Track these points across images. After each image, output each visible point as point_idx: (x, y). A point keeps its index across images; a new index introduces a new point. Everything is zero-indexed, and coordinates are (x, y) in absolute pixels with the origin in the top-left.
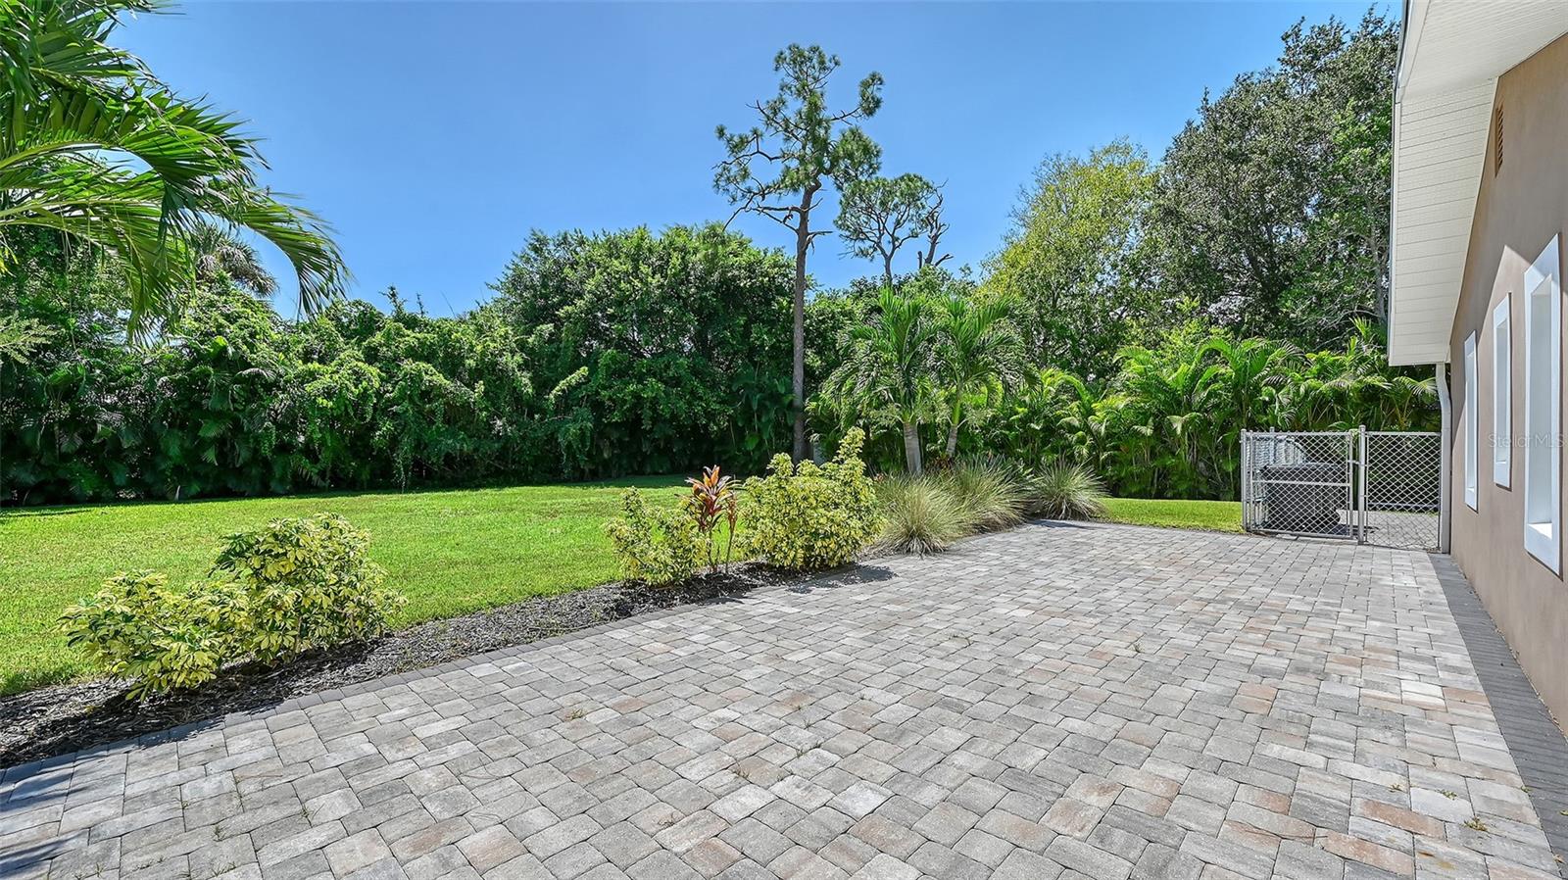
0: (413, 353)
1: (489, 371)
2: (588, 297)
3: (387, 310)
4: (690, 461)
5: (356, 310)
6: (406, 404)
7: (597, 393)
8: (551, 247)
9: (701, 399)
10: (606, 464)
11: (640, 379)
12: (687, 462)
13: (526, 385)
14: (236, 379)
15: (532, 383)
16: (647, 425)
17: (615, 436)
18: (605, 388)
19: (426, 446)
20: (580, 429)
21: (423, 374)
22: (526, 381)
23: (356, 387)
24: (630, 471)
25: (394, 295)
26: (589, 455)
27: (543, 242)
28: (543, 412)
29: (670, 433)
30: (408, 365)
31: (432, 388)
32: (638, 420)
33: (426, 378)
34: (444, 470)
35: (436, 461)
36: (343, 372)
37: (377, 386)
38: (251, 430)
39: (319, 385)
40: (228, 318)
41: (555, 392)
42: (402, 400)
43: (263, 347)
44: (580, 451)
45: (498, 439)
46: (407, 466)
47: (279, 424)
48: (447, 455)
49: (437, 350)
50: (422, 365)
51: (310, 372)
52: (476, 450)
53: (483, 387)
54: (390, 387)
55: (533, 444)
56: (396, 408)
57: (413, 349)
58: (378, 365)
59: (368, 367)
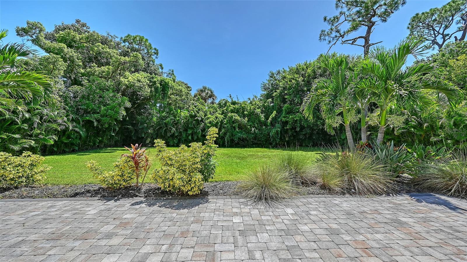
0: (232, 111)
1: (252, 116)
2: (280, 89)
3: (230, 100)
5: (224, 101)
6: (228, 125)
7: (282, 119)
8: (275, 75)
11: (295, 114)
13: (262, 118)
14: (195, 120)
15: (264, 117)
16: (298, 129)
18: (285, 117)
19: (234, 136)
20: (277, 131)
21: (233, 116)
22: (262, 116)
23: (216, 121)
25: (231, 97)
26: (281, 139)
27: (273, 74)
28: (267, 126)
30: (230, 114)
31: (235, 120)
32: (295, 128)
34: (242, 142)
35: (236, 140)
36: (214, 117)
37: (220, 120)
38: (197, 132)
39: (208, 120)
40: (195, 107)
41: (269, 119)
42: (227, 123)
43: (201, 112)
44: (277, 138)
45: (253, 134)
46: (228, 141)
47: (201, 130)
48: (239, 138)
49: (239, 110)
50: (233, 114)
51: (208, 118)
52: (248, 137)
53: (247, 119)
54: (225, 120)
55: (264, 135)
56: (225, 126)
57: (232, 110)
58: (224, 115)
59: (220, 115)
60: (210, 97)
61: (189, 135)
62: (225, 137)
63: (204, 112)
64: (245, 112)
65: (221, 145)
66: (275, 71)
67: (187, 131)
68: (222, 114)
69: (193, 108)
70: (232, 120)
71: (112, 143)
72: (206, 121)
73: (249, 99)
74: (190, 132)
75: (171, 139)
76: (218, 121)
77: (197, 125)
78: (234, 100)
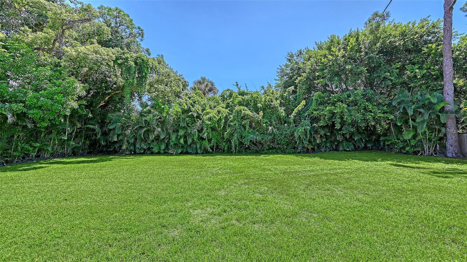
0: (240, 104)
1: (268, 108)
3: (236, 90)
4: (365, 145)
5: (228, 92)
6: (235, 122)
7: (312, 113)
8: (295, 58)
9: (371, 112)
10: (319, 146)
11: (334, 104)
12: (363, 145)
13: (282, 112)
14: (189, 116)
15: (285, 112)
16: (338, 126)
17: (322, 132)
18: (316, 110)
19: (244, 137)
20: (304, 130)
21: (242, 110)
22: (282, 111)
23: (218, 117)
24: (331, 149)
25: (237, 85)
26: (310, 141)
27: (292, 56)
28: (289, 123)
29: (352, 130)
30: (237, 108)
31: (245, 116)
32: (333, 125)
33: (243, 112)
34: (254, 147)
35: (247, 143)
36: (215, 111)
37: (225, 115)
38: (191, 132)
39: (207, 116)
40: (190, 98)
41: (293, 114)
42: (234, 120)
43: (197, 106)
44: (305, 139)
45: (270, 135)
46: (236, 145)
47: (198, 131)
48: (251, 141)
49: (250, 102)
50: (242, 107)
51: (208, 113)
52: (263, 139)
53: (262, 114)
54: (231, 116)
55: (285, 137)
56: (232, 124)
57: (240, 102)
58: (229, 109)
59: (224, 109)
60: (210, 90)
61: (181, 137)
62: (232, 139)
63: (202, 106)
64: (258, 105)
65: (226, 151)
66: (295, 52)
67: (178, 132)
68: (226, 108)
69: (187, 100)
70: (241, 115)
71: (67, 150)
72: (205, 117)
73: (263, 87)
74: (181, 133)
75: (155, 143)
76: (220, 117)
77: (192, 123)
78: (242, 90)
